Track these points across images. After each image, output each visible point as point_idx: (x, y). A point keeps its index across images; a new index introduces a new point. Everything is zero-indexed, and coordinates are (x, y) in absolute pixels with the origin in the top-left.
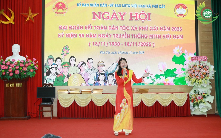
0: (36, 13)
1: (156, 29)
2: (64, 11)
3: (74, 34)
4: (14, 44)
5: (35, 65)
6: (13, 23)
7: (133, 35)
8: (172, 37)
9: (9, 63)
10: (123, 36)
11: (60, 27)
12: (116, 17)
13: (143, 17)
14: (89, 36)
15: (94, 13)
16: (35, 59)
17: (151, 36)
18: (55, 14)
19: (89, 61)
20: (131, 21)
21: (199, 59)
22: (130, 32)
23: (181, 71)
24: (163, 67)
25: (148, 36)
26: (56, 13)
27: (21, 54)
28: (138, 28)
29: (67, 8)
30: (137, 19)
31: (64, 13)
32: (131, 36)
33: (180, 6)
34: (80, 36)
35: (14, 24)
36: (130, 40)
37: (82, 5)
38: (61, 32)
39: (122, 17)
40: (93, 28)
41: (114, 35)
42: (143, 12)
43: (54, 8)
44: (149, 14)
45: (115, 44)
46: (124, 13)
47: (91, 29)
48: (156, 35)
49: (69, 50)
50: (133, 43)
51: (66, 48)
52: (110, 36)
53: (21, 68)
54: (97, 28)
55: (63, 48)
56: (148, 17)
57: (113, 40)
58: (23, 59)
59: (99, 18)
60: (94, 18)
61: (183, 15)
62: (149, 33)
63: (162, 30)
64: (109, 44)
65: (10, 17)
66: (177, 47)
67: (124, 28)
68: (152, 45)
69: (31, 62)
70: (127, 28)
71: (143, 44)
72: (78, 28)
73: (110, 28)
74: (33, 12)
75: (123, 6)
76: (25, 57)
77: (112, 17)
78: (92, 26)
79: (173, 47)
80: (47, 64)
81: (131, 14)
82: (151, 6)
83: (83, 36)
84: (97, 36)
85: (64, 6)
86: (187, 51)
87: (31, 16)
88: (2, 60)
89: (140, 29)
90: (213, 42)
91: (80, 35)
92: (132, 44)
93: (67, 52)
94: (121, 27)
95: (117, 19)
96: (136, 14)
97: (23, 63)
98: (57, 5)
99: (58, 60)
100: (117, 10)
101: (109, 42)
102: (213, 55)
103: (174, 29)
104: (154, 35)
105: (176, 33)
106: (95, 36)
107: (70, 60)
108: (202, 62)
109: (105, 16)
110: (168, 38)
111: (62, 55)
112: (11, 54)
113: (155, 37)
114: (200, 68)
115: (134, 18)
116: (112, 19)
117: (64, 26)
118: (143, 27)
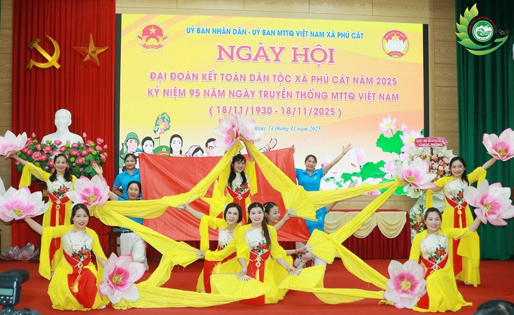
0: (102, 46)
1: (346, 81)
2: (159, 43)
3: (180, 90)
4: (60, 109)
5: (101, 152)
6: (58, 66)
7: (298, 92)
8: (377, 97)
9: (48, 148)
10: (278, 95)
11: (152, 76)
12: (265, 55)
13: (319, 56)
14: (210, 95)
15: (221, 48)
16: (100, 140)
17: (335, 96)
18: (142, 48)
19: (210, 144)
20: (295, 65)
21: (430, 143)
22: (292, 87)
23: (393, 166)
24: (359, 158)
25: (330, 95)
26: (144, 46)
27: (72, 129)
28: (309, 79)
29: (166, 37)
30: (306, 60)
31: (160, 46)
32: (294, 95)
33: (393, 35)
34: (192, 94)
35: (60, 68)
36: (293, 103)
37: (195, 31)
38: (154, 85)
39: (277, 55)
40: (219, 77)
41: (261, 92)
42: (319, 47)
43: (139, 37)
44: (331, 50)
45: (262, 111)
46: (282, 49)
47: (213, 80)
48: (346, 93)
49: (169, 122)
50: (299, 108)
51: (164, 118)
52: (253, 94)
53: (72, 159)
54: (227, 77)
55: (158, 119)
56: (329, 56)
57: (258, 101)
58: (76, 139)
59: (231, 58)
60: (220, 58)
61: (399, 52)
62: (330, 88)
63: (357, 82)
64: (250, 110)
65: (51, 55)
66: (387, 118)
67: (281, 78)
68: (337, 113)
69: (93, 147)
70: (286, 79)
71: (319, 112)
72: (188, 77)
73: (252, 79)
74: (98, 45)
75: (280, 33)
76: (82, 136)
77: (258, 55)
78: (215, 75)
79: (379, 118)
80: (125, 150)
81: (295, 49)
82: (336, 35)
83: (197, 94)
84: (227, 93)
85: (159, 32)
86: (406, 127)
87: (93, 52)
88: (36, 141)
89: (312, 80)
90: (457, 108)
91: (192, 92)
92: (297, 111)
93: (165, 126)
94: (274, 76)
95: (267, 60)
96: (306, 50)
97: (78, 147)
98: (146, 31)
99: (148, 142)
100: (268, 41)
101: (250, 107)
102: (458, 134)
103: (381, 82)
104: (341, 93)
105: (385, 90)
106: (222, 94)
107: (171, 142)
108: (437, 148)
109: (243, 54)
110: (369, 99)
111: (155, 132)
112: (53, 129)
113: (343, 96)
114: (433, 162)
115: (301, 59)
116: (256, 59)
117: (160, 74)
118: (320, 78)
